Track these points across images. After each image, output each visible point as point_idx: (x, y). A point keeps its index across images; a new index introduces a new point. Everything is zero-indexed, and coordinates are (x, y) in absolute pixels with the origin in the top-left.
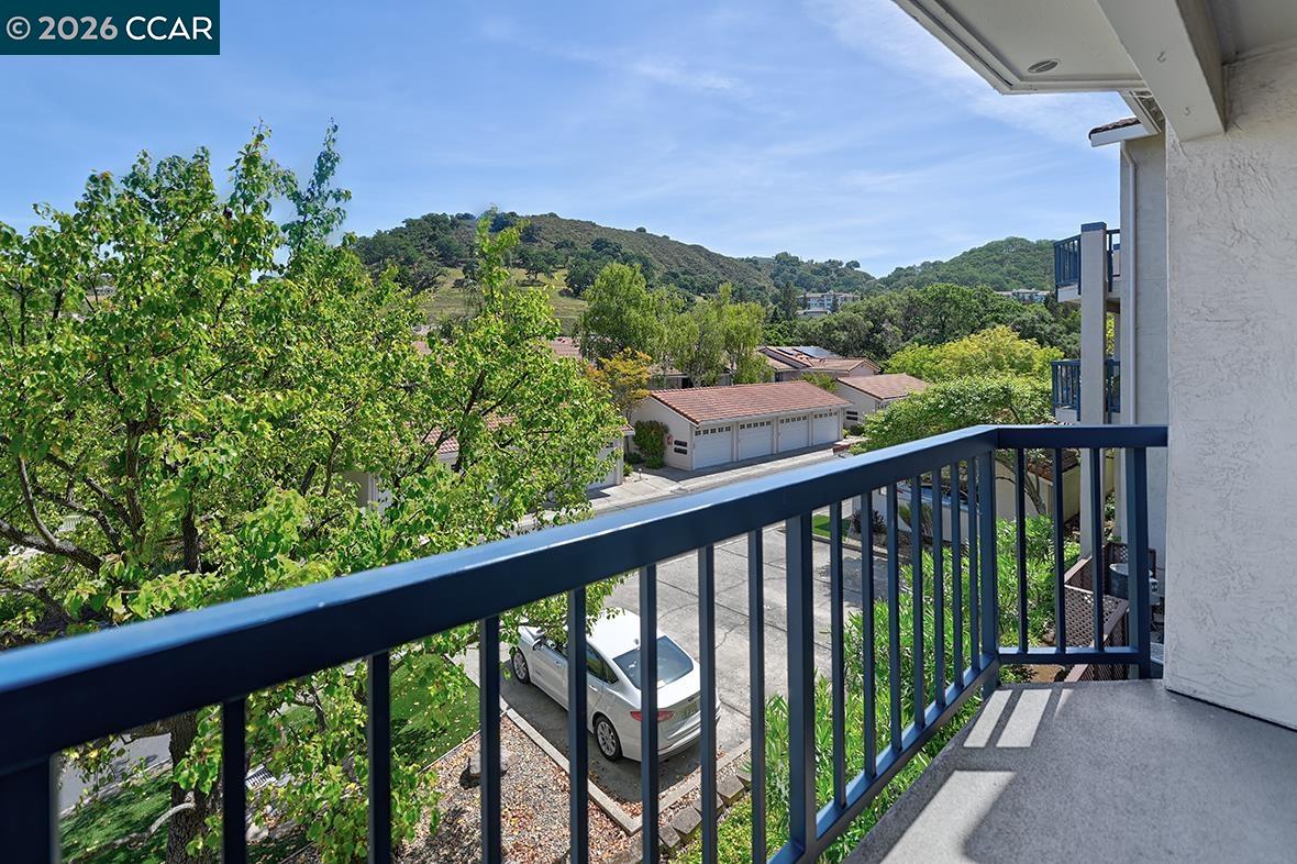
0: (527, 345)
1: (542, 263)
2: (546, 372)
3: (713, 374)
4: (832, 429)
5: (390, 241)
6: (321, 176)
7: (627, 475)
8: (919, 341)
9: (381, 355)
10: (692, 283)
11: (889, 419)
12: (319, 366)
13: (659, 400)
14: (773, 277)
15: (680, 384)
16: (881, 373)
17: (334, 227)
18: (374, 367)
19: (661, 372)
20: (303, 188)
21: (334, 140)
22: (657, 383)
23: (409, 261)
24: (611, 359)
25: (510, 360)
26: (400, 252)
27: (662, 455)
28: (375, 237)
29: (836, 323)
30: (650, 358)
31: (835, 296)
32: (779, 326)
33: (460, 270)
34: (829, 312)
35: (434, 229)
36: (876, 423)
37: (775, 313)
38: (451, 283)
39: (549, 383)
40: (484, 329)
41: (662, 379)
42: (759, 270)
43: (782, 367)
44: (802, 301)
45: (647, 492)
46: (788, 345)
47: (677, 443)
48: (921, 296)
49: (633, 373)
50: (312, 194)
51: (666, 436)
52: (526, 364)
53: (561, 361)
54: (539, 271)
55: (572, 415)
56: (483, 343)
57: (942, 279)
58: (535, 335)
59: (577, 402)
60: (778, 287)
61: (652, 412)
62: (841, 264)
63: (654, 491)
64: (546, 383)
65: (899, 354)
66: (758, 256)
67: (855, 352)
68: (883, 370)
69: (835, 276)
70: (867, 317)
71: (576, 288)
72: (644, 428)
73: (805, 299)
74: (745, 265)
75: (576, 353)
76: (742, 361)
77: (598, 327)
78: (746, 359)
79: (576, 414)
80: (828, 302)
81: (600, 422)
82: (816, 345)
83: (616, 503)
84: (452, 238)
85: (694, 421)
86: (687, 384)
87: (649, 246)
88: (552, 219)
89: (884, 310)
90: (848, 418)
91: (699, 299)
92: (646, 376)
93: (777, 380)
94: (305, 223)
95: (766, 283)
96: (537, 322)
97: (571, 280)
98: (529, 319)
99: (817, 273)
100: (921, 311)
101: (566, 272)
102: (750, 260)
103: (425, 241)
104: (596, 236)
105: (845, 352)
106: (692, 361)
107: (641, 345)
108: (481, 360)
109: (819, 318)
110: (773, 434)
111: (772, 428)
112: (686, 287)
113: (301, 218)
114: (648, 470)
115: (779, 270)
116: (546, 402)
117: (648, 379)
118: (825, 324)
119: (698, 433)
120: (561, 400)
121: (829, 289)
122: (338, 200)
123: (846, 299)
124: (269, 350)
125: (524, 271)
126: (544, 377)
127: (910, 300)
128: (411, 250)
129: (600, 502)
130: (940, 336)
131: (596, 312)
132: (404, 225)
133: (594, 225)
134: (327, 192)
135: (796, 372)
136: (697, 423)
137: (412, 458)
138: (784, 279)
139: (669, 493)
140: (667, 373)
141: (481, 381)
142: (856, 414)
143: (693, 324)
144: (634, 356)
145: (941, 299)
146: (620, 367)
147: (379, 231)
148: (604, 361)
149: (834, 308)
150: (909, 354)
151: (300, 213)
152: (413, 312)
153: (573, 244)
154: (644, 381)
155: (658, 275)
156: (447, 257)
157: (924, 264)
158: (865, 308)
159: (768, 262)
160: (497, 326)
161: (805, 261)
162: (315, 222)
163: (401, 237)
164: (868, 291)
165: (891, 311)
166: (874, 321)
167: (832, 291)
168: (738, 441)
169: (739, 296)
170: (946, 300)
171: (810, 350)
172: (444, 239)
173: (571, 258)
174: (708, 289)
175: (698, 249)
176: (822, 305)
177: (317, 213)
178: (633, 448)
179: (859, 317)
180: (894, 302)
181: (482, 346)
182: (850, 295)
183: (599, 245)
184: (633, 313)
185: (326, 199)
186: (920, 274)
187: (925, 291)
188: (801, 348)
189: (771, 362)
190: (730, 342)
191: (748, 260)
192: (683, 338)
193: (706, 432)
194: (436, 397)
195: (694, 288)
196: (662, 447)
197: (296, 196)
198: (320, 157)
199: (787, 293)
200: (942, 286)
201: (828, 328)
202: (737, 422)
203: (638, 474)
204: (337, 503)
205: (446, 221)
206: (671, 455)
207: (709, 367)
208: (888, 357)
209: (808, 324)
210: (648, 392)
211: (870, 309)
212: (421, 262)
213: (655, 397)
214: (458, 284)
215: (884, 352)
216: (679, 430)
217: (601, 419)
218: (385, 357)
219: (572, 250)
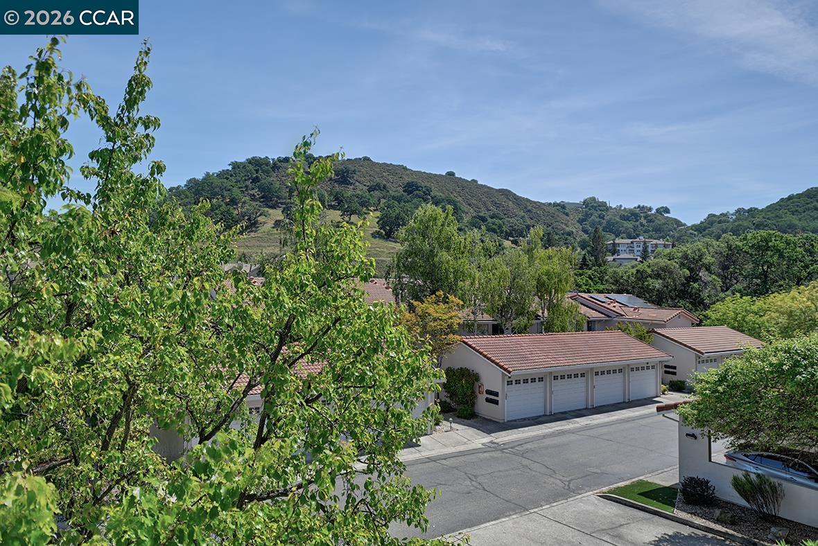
0: (339, 287)
1: (355, 205)
2: (359, 318)
3: (523, 321)
4: (650, 383)
5: (217, 182)
6: (131, 103)
7: (437, 424)
8: (740, 291)
9: (180, 293)
10: (500, 227)
11: (723, 379)
12: (116, 305)
13: (470, 346)
14: (581, 221)
15: (491, 330)
16: (698, 325)
17: (143, 156)
18: (173, 306)
19: (472, 317)
20: (112, 114)
21: (146, 63)
22: (469, 328)
23: (233, 202)
24: (422, 302)
25: (320, 304)
26: (225, 193)
27: (473, 405)
28: (204, 179)
29: (649, 271)
30: (462, 303)
31: (645, 243)
32: (590, 272)
33: (279, 211)
34: (639, 259)
35: (257, 171)
36: (707, 382)
37: (584, 258)
38: (270, 224)
39: (363, 332)
40: (294, 267)
41: (473, 325)
42: (567, 215)
43: (594, 315)
44: (610, 247)
45: (459, 443)
46: (600, 292)
47: (488, 392)
48: (740, 244)
49: (445, 317)
50: (122, 119)
51: (477, 384)
52: (337, 308)
53: (375, 306)
54: (353, 212)
55: (387, 369)
56: (291, 284)
57: (758, 226)
58: (347, 276)
59: (393, 354)
60: (585, 231)
61: (462, 358)
62: (650, 209)
63: (465, 443)
64: (359, 331)
65: (718, 305)
66: (566, 201)
67: (670, 302)
68: (701, 321)
69: (644, 222)
70: (682, 265)
71: (388, 229)
72: (454, 374)
73: (614, 244)
74: (552, 210)
75: (389, 296)
76: (552, 307)
77: (409, 269)
78: (557, 305)
79: (391, 367)
80: (638, 249)
81: (416, 375)
82: (628, 293)
83: (426, 454)
84: (273, 179)
85: (505, 369)
86: (497, 330)
87: (458, 190)
88: (366, 163)
89: (701, 257)
90: (666, 372)
91: (507, 243)
92: (459, 321)
93: (590, 329)
94: (113, 151)
95: (574, 227)
96: (350, 261)
97: (383, 222)
98: (342, 258)
99: (624, 218)
100: (740, 260)
101: (378, 214)
102: (558, 205)
103: (248, 183)
104: (407, 179)
105: (658, 300)
106: (503, 306)
107: (452, 289)
108: (288, 304)
109: (629, 264)
110: (587, 386)
111: (587, 380)
112: (494, 231)
113: (110, 146)
114: (459, 420)
115: (587, 215)
116: (359, 354)
117: (459, 324)
118: (638, 271)
119: (510, 383)
120: (375, 351)
121: (638, 236)
122: (147, 127)
123: (656, 245)
124: (55, 285)
125: (339, 212)
126: (359, 324)
127: (729, 247)
128: (236, 192)
129: (412, 453)
130: (762, 286)
131: (409, 254)
132: (230, 168)
133: (405, 168)
134: (137, 117)
135: (608, 322)
136: (509, 372)
137: (219, 405)
138: (592, 225)
139: (480, 446)
140: (478, 319)
141: (288, 326)
142: (675, 368)
143: (505, 268)
144: (445, 301)
145: (763, 247)
146: (431, 310)
147: (208, 173)
148: (415, 303)
149: (645, 256)
150: (731, 305)
151: (109, 139)
152: (225, 248)
153: (385, 187)
154: (456, 327)
155: (466, 219)
156: (269, 198)
157: (738, 211)
158: (680, 255)
159: (576, 207)
160: (308, 265)
161: (614, 206)
162: (123, 149)
163: (227, 179)
164: (679, 239)
165: (708, 259)
166: (690, 269)
167: (641, 237)
168: (551, 392)
169: (548, 242)
170: (768, 248)
171: (623, 298)
172: (265, 180)
173: (383, 201)
174: (515, 234)
175: (506, 193)
176: (632, 251)
177: (125, 139)
178: (444, 397)
179: (674, 265)
180: (710, 250)
181: (290, 287)
182: (661, 242)
183: (411, 188)
184: (444, 256)
185: (136, 125)
186: (735, 221)
187: (745, 239)
188: (613, 296)
189: (583, 310)
190: (542, 288)
191: (556, 205)
192: (494, 283)
193: (518, 382)
194: (240, 342)
195: (502, 232)
196: (473, 396)
197: (105, 122)
198: (130, 81)
199: (596, 238)
200: (763, 233)
201: (641, 276)
202: (551, 373)
203: (448, 424)
204: (133, 459)
205: (267, 164)
206: (483, 407)
207: (520, 313)
208: (706, 307)
209: (620, 270)
210: (459, 338)
211: (685, 256)
212: (244, 203)
213: (466, 343)
214: (277, 224)
215: (702, 302)
216: (491, 379)
217: (416, 372)
218: (184, 296)
219: (384, 193)
